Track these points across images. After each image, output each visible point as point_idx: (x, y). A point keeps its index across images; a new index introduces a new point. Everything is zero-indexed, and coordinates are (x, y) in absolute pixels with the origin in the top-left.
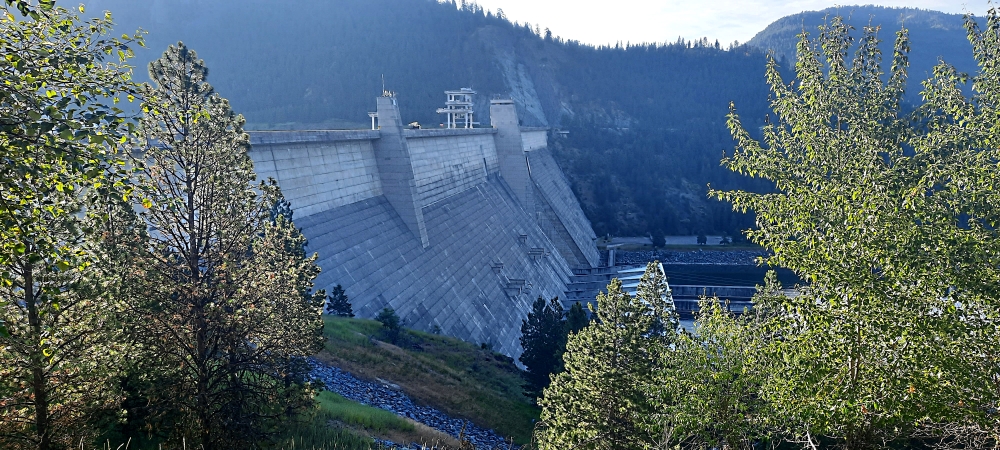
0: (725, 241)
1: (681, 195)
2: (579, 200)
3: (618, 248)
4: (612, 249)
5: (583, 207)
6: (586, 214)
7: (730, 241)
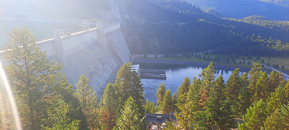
0: (162, 57)
1: (154, 43)
2: (127, 43)
3: (135, 58)
4: (133, 58)
5: (128, 45)
6: (128, 47)
7: (163, 57)
